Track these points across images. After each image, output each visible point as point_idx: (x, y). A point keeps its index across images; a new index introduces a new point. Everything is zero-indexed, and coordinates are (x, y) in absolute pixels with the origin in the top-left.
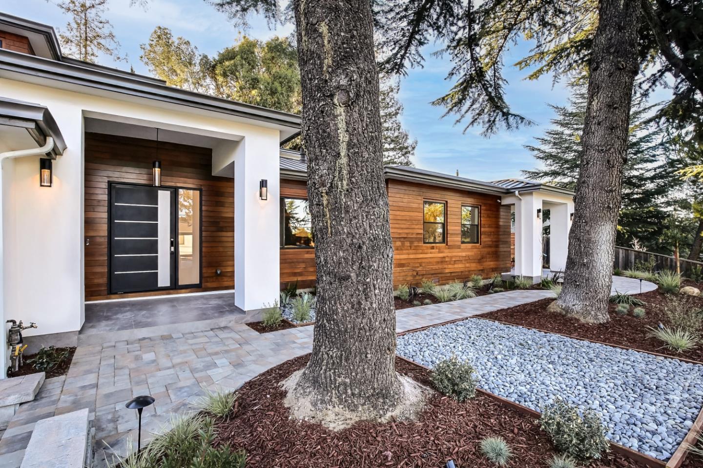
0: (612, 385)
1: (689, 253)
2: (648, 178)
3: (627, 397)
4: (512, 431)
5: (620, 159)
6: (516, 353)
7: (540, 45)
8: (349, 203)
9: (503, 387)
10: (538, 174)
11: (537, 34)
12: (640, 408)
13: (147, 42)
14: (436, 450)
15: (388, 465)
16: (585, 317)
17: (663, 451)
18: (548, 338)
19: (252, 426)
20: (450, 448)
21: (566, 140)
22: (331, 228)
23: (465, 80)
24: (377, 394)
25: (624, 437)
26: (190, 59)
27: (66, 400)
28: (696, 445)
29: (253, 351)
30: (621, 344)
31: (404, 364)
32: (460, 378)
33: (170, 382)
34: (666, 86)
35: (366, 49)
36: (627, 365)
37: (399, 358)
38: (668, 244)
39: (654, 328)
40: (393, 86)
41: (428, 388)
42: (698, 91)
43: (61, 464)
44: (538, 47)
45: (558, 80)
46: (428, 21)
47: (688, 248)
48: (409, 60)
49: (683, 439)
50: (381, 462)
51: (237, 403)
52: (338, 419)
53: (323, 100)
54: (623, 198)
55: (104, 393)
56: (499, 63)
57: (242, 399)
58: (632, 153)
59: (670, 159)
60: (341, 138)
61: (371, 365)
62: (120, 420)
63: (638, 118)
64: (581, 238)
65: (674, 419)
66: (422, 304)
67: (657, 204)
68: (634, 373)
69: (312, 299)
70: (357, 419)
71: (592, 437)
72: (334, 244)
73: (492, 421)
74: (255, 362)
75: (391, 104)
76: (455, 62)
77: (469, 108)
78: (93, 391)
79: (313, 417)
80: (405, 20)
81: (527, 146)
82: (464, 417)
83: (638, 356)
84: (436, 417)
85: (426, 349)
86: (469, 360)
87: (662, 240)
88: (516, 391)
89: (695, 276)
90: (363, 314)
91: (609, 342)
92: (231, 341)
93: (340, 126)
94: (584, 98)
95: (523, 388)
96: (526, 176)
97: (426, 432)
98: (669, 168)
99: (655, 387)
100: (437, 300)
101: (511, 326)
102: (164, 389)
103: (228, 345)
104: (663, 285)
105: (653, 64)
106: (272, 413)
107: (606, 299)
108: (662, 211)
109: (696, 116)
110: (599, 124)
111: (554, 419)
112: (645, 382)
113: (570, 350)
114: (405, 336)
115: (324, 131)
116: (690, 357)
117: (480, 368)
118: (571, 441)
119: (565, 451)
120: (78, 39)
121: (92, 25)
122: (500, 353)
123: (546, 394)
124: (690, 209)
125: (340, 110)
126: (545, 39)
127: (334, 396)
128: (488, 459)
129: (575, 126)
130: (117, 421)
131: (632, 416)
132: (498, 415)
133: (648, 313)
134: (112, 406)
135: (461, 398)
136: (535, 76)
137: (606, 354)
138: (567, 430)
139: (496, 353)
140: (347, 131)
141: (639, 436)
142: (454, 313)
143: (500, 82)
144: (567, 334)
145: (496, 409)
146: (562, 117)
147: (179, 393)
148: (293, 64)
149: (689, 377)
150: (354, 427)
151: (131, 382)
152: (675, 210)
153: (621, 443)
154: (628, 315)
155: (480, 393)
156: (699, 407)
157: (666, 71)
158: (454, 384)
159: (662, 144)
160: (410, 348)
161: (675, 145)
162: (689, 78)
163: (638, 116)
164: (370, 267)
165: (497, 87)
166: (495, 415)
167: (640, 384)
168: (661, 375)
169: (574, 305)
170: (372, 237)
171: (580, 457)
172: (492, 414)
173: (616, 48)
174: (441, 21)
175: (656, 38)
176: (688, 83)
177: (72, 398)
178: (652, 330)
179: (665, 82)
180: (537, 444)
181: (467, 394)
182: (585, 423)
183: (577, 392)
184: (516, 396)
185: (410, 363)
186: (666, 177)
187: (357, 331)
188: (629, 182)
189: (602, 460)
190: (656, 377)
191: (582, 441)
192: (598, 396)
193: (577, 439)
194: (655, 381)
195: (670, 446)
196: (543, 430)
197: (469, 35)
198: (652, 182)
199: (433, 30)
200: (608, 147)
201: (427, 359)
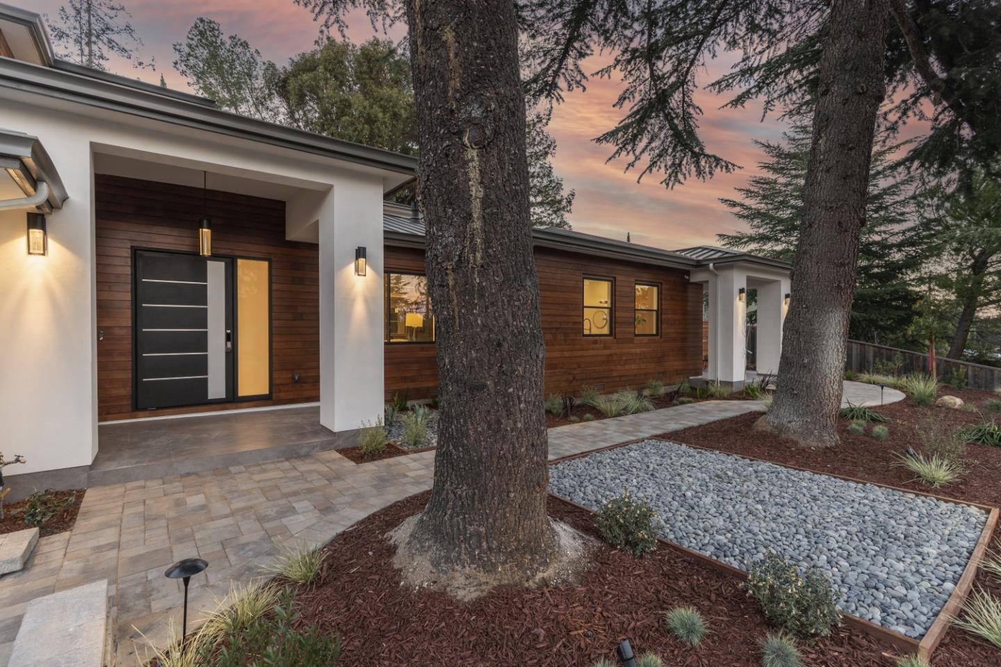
0: (844, 533)
1: (949, 349)
2: (893, 245)
3: (865, 550)
4: (709, 598)
5: (856, 220)
6: (712, 489)
7: (748, 58)
8: (484, 284)
9: (694, 536)
10: (740, 239)
11: (744, 41)
12: (883, 565)
13: (185, 41)
14: (605, 625)
15: (539, 649)
16: (805, 439)
17: (916, 625)
18: (755, 467)
19: (348, 596)
20: (624, 623)
21: (780, 192)
22: (459, 318)
23: (642, 108)
24: (523, 548)
25: (861, 606)
26: (250, 69)
27: (72, 566)
28: (960, 616)
29: (347, 490)
30: (855, 476)
31: (559, 505)
32: (636, 524)
33: (228, 536)
34: (922, 116)
35: (509, 65)
36: (865, 505)
37: (553, 497)
38: (921, 336)
39: (902, 453)
40: (542, 115)
41: (592, 539)
42: (965, 125)
43: (68, 662)
44: (744, 60)
45: (772, 108)
46: (592, 23)
47: (949, 342)
48: (565, 77)
49: (942, 608)
50: (530, 644)
51: (325, 564)
52: (470, 584)
53: (448, 139)
54: (859, 273)
55: (130, 555)
56: (689, 83)
57: (333, 558)
58: (872, 210)
59: (925, 218)
60: (473, 193)
61: (515, 507)
62: (155, 595)
63: (881, 160)
64: (801, 330)
65: (930, 580)
66: (582, 420)
67: (905, 282)
68: (873, 517)
69: (429, 415)
70: (495, 584)
71: (818, 606)
72: (464, 341)
73: (680, 583)
74: (351, 504)
75: (538, 139)
76: (628, 81)
77: (647, 147)
78: (113, 554)
79: (435, 582)
80: (560, 20)
81: (726, 201)
82: (642, 578)
83: (879, 493)
84: (604, 578)
85: (587, 484)
86: (647, 499)
87: (912, 332)
88: (712, 541)
89: (957, 381)
90: (504, 437)
91: (838, 474)
92: (315, 476)
93: (472, 175)
94: (807, 132)
95: (722, 538)
96: (723, 243)
97: (591, 599)
98: (924, 231)
99: (902, 536)
100: (603, 414)
101: (703, 451)
102: (219, 548)
103: (311, 482)
104: (912, 394)
105: (904, 85)
106: (377, 577)
107: (834, 413)
108: (911, 291)
109: (962, 159)
110: (828, 171)
111: (765, 581)
112: (890, 529)
113: (786, 484)
114: (559, 465)
115: (450, 183)
116: (951, 495)
117: (662, 509)
118: (790, 612)
119: (781, 625)
120: (78, 32)
121: (99, 12)
122: (689, 488)
123: (753, 545)
124: (952, 288)
125: (473, 153)
126: (755, 50)
127: (463, 551)
128: (676, 637)
129: (793, 172)
130: (151, 595)
131: (872, 576)
132: (688, 575)
133: (892, 433)
134: (143, 574)
135: (638, 552)
136: (739, 100)
137: (835, 490)
138: (783, 596)
139: (684, 488)
140: (481, 183)
141: (882, 604)
142: (626, 433)
143: (691, 110)
144: (781, 462)
145: (685, 567)
146: (775, 159)
147: (241, 552)
148: (400, 81)
149: (949, 521)
150: (491, 595)
151: (169, 538)
152: (930, 290)
153: (857, 615)
154: (864, 435)
155: (663, 544)
156: (963, 563)
157: (922, 95)
158: (628, 533)
159: (914, 197)
160: (567, 482)
161: (932, 199)
162: (955, 106)
163: (882, 158)
164: (513, 372)
165: (686, 118)
166: (684, 575)
167: (882, 532)
168: (912, 519)
169: (790, 422)
170: (516, 331)
171: (803, 635)
172: (681, 573)
173: (854, 63)
174: (610, 23)
175: (910, 50)
176: (952, 113)
177: (81, 565)
178: (898, 456)
179: (921, 112)
180: (742, 616)
181: (646, 547)
182: (808, 586)
183: (796, 543)
184: (712, 549)
185: (566, 502)
186: (920, 244)
187: (495, 460)
188: (867, 251)
189: (832, 639)
190: (905, 522)
191: (805, 611)
192: (825, 549)
193: (798, 609)
194: (903, 527)
195: (924, 618)
196: (750, 597)
197: (648, 43)
198: (900, 250)
199: (599, 36)
200: (840, 204)
201: (590, 497)
